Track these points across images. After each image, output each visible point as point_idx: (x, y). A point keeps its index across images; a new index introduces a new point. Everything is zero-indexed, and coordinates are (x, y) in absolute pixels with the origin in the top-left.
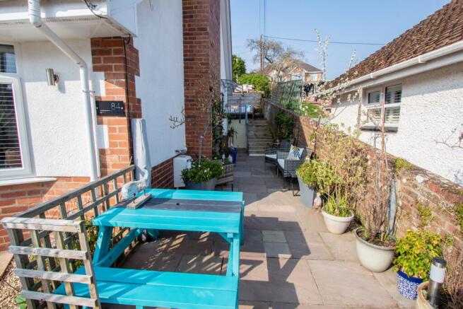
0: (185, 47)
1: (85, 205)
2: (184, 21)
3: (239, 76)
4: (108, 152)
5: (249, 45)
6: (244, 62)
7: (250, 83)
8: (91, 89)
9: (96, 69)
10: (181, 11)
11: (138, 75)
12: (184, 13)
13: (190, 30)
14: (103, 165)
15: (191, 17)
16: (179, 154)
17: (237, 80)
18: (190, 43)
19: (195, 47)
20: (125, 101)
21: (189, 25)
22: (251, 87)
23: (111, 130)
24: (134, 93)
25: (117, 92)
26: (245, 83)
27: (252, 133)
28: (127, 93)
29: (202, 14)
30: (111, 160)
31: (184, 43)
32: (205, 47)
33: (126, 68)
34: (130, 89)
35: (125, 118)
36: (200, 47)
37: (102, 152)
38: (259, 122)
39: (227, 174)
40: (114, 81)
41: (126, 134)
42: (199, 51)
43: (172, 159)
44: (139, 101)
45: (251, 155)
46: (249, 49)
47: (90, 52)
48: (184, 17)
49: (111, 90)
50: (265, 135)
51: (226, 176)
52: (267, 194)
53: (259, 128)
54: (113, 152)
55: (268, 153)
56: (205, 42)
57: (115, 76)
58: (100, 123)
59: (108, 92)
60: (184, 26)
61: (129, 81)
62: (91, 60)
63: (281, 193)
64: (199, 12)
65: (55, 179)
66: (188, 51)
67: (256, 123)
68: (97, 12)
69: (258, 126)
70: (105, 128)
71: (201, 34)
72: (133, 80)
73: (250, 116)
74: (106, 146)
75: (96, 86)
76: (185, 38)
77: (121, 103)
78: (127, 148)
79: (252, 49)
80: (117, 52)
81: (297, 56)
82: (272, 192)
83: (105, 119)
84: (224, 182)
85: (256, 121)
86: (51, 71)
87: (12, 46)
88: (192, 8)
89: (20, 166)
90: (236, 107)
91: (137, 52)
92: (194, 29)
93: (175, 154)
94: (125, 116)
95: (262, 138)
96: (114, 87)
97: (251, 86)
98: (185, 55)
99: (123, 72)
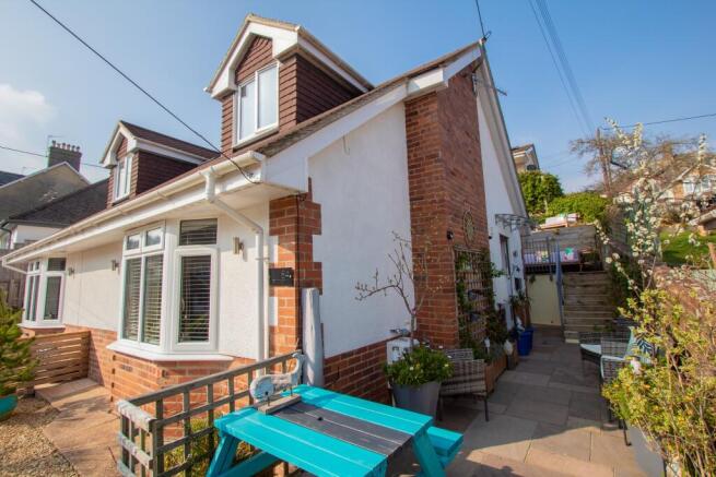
0: (411, 183)
1: (237, 391)
2: (409, 152)
3: (548, 202)
4: (277, 330)
5: (574, 149)
6: (556, 180)
7: (571, 211)
8: (265, 255)
9: (272, 233)
10: (405, 139)
11: (320, 233)
12: (408, 142)
13: (416, 161)
14: (272, 348)
15: (418, 144)
16: (399, 335)
17: (547, 208)
18: (416, 177)
19: (424, 181)
20: (294, 268)
21: (415, 156)
22: (572, 217)
23: (281, 303)
24: (310, 257)
25: (288, 258)
26: (562, 212)
27: (572, 300)
28: (298, 257)
29: (431, 138)
30: (280, 340)
31: (410, 178)
32: (437, 179)
33: (298, 229)
34: (303, 251)
35: (293, 289)
36: (430, 180)
37: (272, 329)
38: (590, 278)
39: (473, 377)
40: (286, 244)
41: (293, 308)
42: (429, 186)
43: (385, 342)
44: (319, 265)
45: (568, 341)
46: (575, 155)
47: (268, 216)
48: (409, 147)
49: (283, 256)
50: (602, 303)
51: (471, 381)
52: (562, 428)
53: (590, 289)
54: (281, 331)
55: (586, 342)
56: (437, 172)
57: (288, 239)
58: (272, 294)
59: (281, 257)
60: (409, 157)
61: (302, 243)
62: (268, 224)
63: (598, 431)
64: (427, 136)
65: (231, 358)
66: (415, 188)
67: (583, 281)
68: (253, 180)
69: (585, 286)
70: (276, 299)
71: (431, 163)
72: (310, 240)
73: (568, 268)
74: (276, 324)
75: (271, 252)
76: (410, 173)
77: (289, 270)
78: (293, 327)
79: (582, 153)
80: (290, 212)
81: (684, 148)
82: (577, 426)
83: (277, 289)
84: (468, 390)
85: (585, 277)
86: (237, 239)
87: (216, 219)
88: (417, 133)
89: (206, 340)
90: (544, 253)
91: (318, 207)
92: (421, 159)
93: (390, 336)
94: (292, 285)
95: (596, 309)
96: (286, 252)
97: (574, 215)
98: (411, 194)
99: (294, 233)
